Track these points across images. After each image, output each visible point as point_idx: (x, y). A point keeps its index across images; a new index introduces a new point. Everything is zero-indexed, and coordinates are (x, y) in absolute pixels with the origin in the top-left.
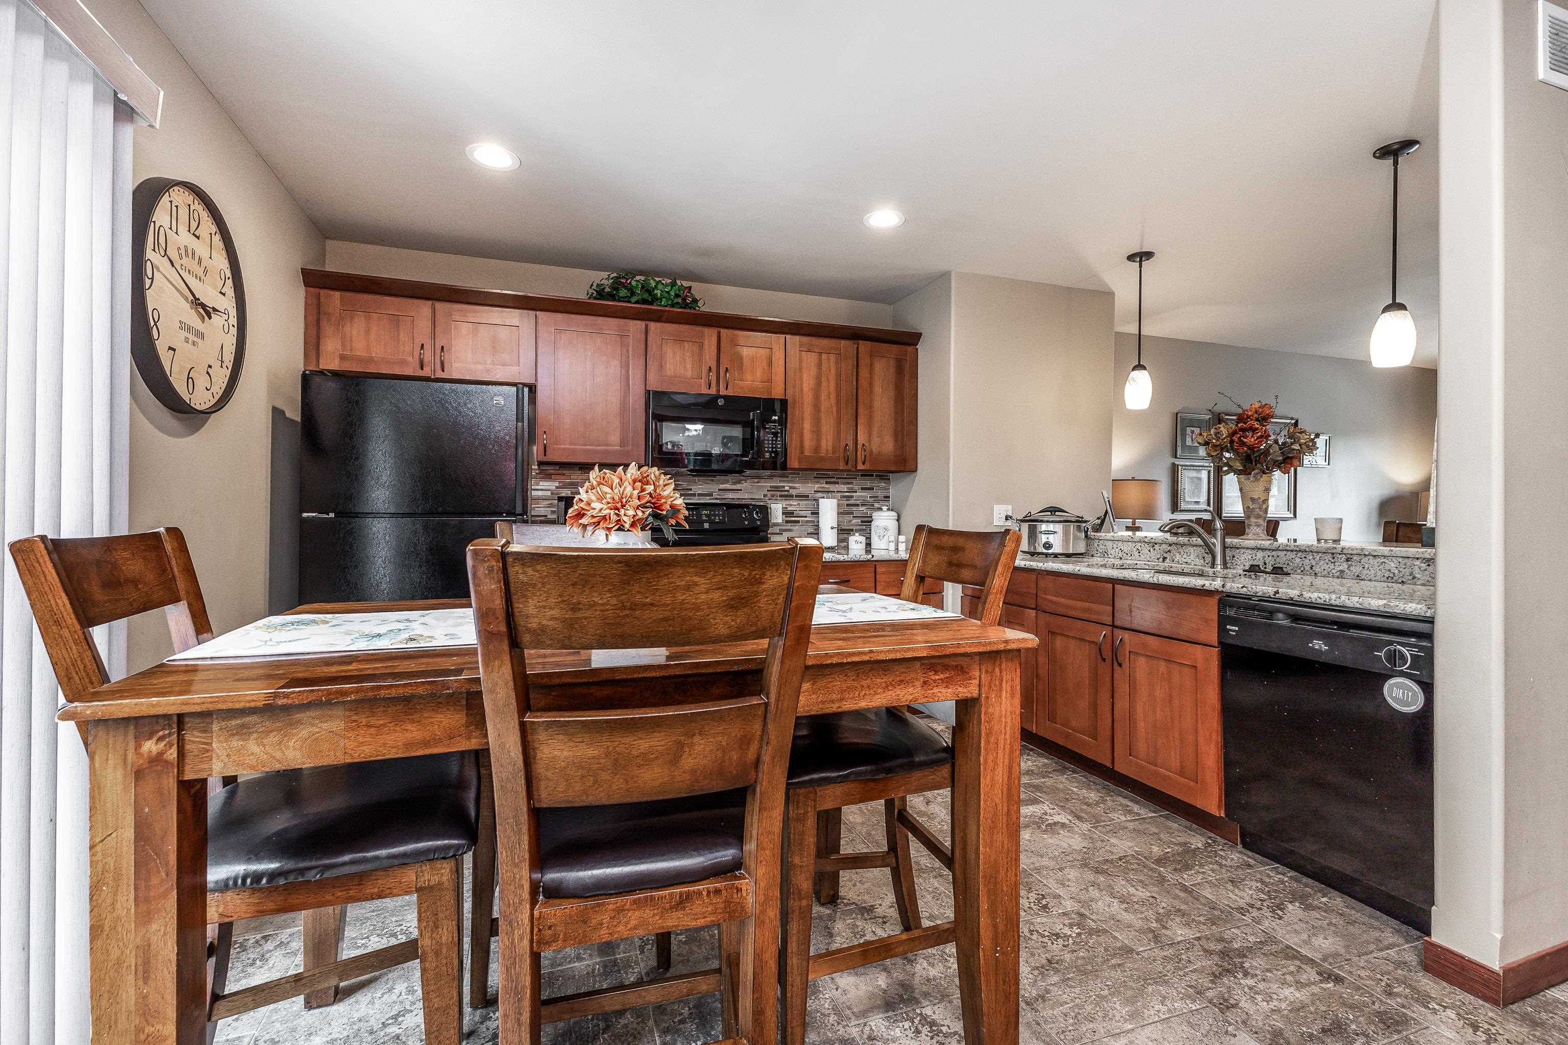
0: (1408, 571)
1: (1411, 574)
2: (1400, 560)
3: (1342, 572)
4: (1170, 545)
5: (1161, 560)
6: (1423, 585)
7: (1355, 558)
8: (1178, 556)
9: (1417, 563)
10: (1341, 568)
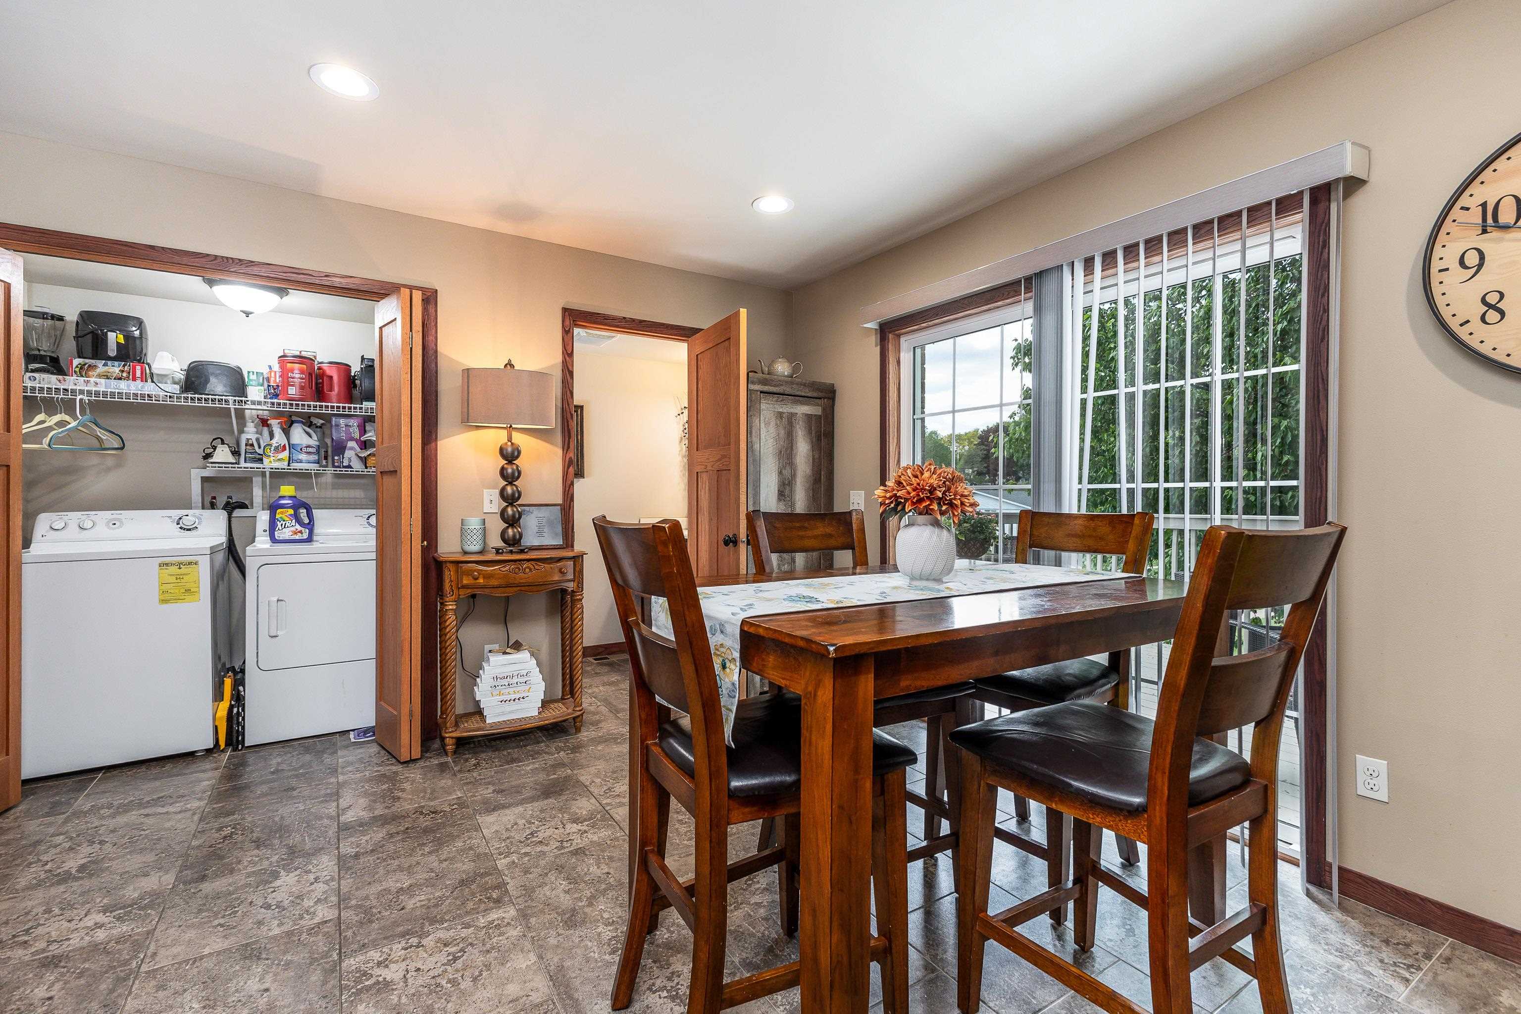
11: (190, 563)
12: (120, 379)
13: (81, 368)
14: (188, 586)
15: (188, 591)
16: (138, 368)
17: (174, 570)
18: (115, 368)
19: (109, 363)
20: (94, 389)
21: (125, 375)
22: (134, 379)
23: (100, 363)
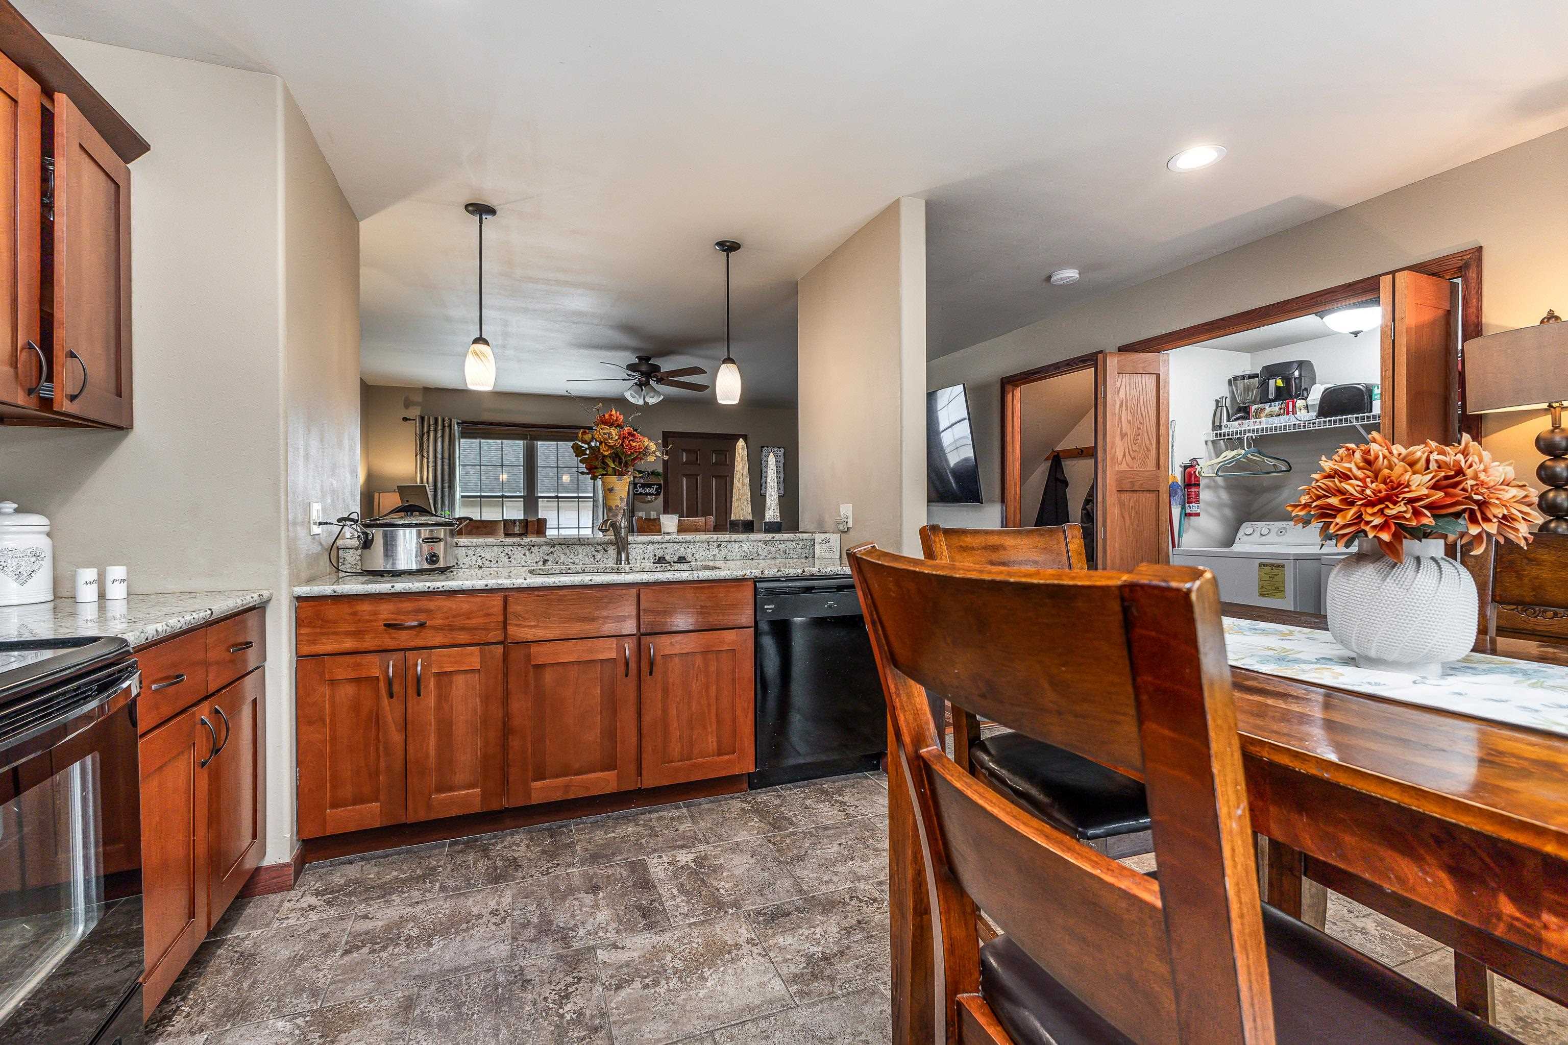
0: (755, 550)
1: (757, 552)
2: (751, 543)
3: (714, 555)
4: (553, 546)
5: (541, 563)
6: (764, 559)
7: (723, 544)
8: (563, 557)
9: (760, 544)
10: (714, 553)
11: (1279, 566)
12: (1279, 415)
13: (1256, 412)
14: (1278, 585)
15: (1277, 589)
16: (1291, 403)
17: (1268, 569)
18: (1276, 407)
19: (1273, 404)
20: (1260, 427)
21: (1282, 411)
22: (1288, 414)
23: (1267, 406)
